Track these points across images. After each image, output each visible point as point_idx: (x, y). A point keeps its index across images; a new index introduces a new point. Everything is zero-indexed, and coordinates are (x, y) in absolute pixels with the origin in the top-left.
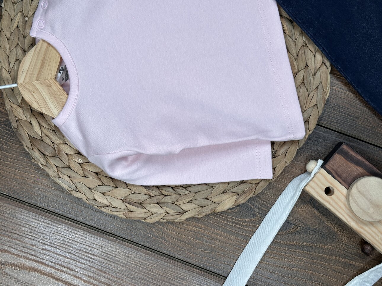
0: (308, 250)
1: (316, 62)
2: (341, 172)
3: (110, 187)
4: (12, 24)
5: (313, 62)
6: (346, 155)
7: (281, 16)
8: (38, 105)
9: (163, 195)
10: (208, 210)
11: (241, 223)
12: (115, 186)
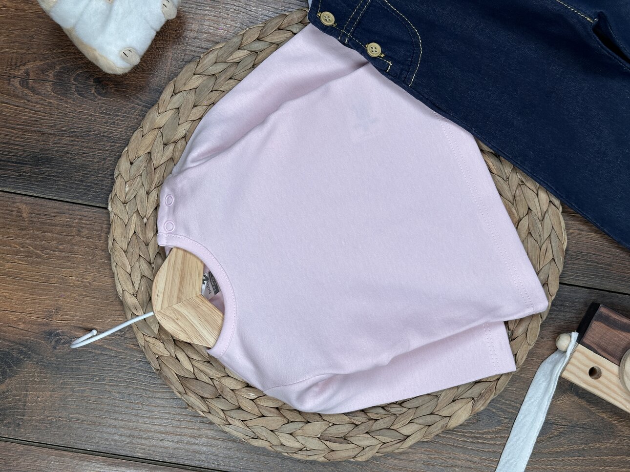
0: (581, 455)
1: (540, 203)
2: (605, 344)
3: (299, 424)
4: (128, 231)
5: (537, 204)
6: (606, 320)
7: (482, 151)
8: (185, 335)
9: (373, 419)
10: (437, 429)
11: (484, 436)
12: (305, 421)
